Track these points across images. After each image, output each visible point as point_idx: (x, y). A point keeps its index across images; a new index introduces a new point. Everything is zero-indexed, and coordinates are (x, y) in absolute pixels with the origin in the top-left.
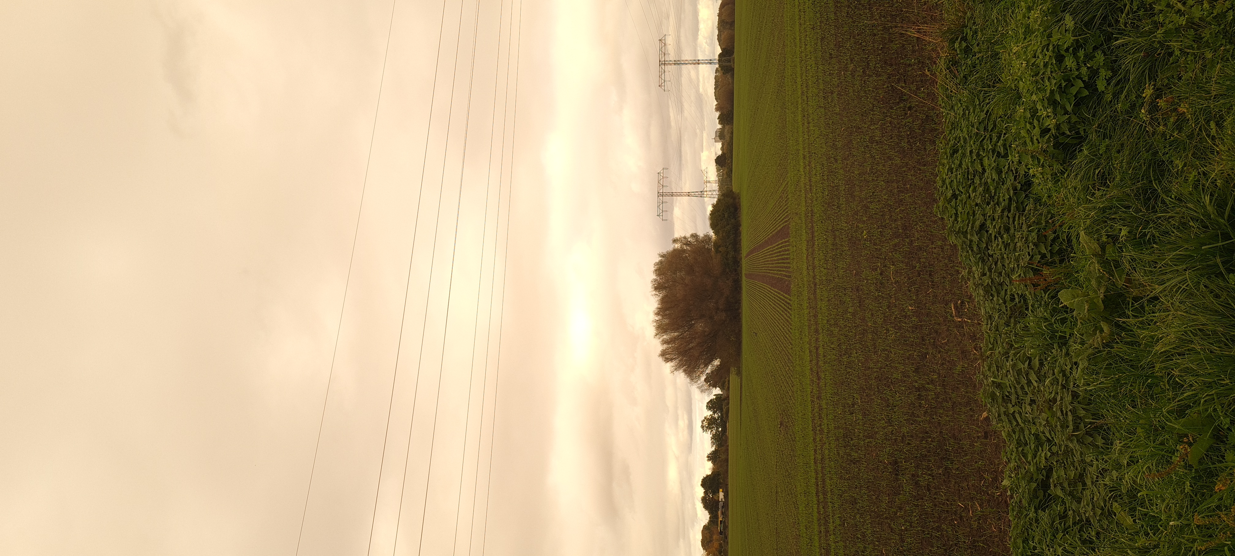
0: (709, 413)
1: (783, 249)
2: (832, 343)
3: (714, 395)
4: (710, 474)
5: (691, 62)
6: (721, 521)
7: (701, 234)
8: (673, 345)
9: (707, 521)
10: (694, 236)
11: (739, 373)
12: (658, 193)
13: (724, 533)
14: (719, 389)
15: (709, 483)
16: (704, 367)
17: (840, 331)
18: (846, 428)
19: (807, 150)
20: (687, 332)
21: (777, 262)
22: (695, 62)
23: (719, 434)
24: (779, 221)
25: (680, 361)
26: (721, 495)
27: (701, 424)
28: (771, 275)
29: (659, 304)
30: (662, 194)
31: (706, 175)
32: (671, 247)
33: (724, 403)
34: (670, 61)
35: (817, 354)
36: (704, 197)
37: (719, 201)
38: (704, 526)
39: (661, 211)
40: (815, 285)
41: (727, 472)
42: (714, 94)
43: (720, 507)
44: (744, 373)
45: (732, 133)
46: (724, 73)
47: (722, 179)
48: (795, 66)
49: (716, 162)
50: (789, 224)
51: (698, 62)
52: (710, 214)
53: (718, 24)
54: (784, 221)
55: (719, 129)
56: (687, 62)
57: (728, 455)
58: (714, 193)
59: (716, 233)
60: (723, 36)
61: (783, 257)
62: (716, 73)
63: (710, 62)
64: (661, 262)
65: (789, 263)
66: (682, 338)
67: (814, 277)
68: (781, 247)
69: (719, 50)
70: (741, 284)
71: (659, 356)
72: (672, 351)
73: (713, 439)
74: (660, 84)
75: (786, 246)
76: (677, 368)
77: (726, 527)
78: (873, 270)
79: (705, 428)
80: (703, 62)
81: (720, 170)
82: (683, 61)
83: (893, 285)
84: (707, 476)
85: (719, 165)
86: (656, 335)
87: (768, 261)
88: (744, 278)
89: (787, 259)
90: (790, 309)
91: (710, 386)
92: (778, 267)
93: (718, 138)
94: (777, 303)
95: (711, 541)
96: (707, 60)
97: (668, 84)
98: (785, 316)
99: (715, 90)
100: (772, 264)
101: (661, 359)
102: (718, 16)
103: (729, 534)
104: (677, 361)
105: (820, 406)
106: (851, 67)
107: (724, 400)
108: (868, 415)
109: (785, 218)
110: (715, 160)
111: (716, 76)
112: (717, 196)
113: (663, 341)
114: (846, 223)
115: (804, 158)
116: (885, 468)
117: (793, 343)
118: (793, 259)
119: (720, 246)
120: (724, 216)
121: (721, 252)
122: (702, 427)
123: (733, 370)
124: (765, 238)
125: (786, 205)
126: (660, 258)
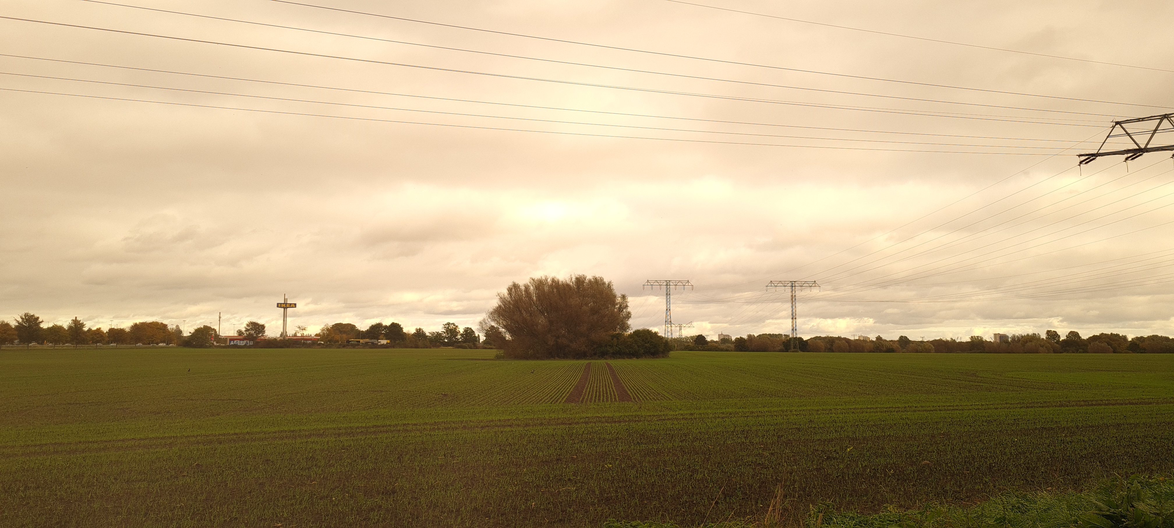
0: (461, 330)
1: (609, 396)
2: (513, 439)
3: (478, 335)
4: (404, 331)
5: (794, 311)
6: (360, 341)
7: (630, 322)
8: (524, 296)
9: (359, 329)
10: (628, 315)
11: (498, 358)
12: (669, 281)
13: (347, 344)
14: (484, 340)
15: (395, 330)
16: (503, 325)
17: (523, 445)
18: (432, 451)
19: (698, 416)
20: (536, 308)
21: (598, 390)
22: (794, 315)
23: (442, 340)
24: (636, 393)
25: (509, 302)
26: (384, 342)
27: (451, 322)
28: (586, 386)
29: (562, 282)
30: (669, 284)
31: (687, 326)
32: (618, 292)
33: (471, 344)
34: (795, 292)
35: (504, 426)
36: (666, 325)
37: (661, 338)
38: (355, 326)
39: (652, 284)
40: (570, 424)
41: (406, 347)
42: (764, 333)
43: (373, 341)
44: (497, 362)
45: (727, 350)
46: (784, 342)
47: (684, 341)
48: (780, 406)
49: (699, 336)
50: (632, 401)
51: (794, 318)
52: (648, 330)
53: (831, 337)
54: (635, 396)
55: (731, 338)
56: (794, 307)
57: (421, 348)
58: (669, 334)
59: (631, 336)
60: (819, 341)
61: (602, 396)
62: (784, 335)
63: (794, 329)
64: (604, 283)
65: (595, 401)
66: (531, 304)
67: (577, 423)
68: (611, 394)
69: (806, 338)
70: (582, 359)
71: (513, 282)
72: (518, 294)
73: (437, 334)
74: (773, 282)
75: (611, 398)
76: (502, 299)
77: (354, 346)
78: (575, 473)
79: (447, 326)
80: (794, 322)
81: (692, 340)
82: (795, 303)
83: (557, 489)
84: (402, 329)
85: (696, 339)
86: (533, 280)
87: (600, 383)
88: (587, 362)
89: (599, 400)
90: (551, 403)
91: (487, 330)
92: (593, 392)
93: (723, 337)
94: (559, 391)
95: (341, 332)
96: (796, 326)
97: (774, 289)
98: (546, 398)
99: (768, 334)
100: (597, 387)
101: (510, 284)
102: (839, 337)
103: (347, 349)
104: (509, 299)
105: (457, 428)
106: (766, 453)
107: (474, 344)
108: (441, 470)
109: (638, 397)
110: (702, 335)
111: (782, 335)
112: (666, 336)
113: (529, 286)
114: (622, 450)
115: (692, 414)
116: (391, 483)
117: (520, 405)
118: (598, 405)
119: (618, 339)
120: (646, 343)
121: (612, 340)
122: (449, 324)
123: (501, 352)
124: (622, 380)
125: (650, 398)
126: (607, 283)
